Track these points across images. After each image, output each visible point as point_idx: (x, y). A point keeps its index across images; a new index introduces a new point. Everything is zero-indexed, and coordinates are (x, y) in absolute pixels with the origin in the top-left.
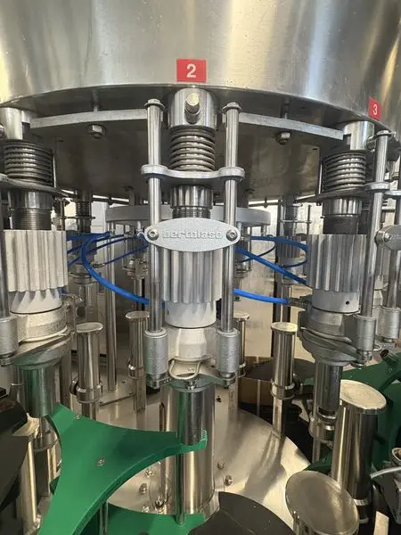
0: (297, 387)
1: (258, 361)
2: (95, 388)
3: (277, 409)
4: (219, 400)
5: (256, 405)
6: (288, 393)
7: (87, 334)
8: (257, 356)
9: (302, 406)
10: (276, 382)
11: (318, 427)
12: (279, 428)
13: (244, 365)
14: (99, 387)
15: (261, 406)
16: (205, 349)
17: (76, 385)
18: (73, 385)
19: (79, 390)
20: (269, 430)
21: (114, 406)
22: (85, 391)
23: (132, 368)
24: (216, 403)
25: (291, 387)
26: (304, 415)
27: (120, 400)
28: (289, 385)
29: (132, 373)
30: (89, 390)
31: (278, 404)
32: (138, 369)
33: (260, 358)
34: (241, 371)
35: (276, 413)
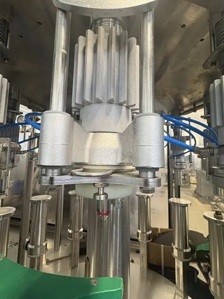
0: (193, 251)
1: (159, 232)
2: (41, 245)
3: (178, 269)
4: (132, 261)
5: (161, 266)
6: (186, 255)
7: (40, 201)
8: (159, 228)
9: (198, 269)
10: (176, 245)
11: (218, 287)
12: (182, 288)
13: (150, 232)
14: (44, 244)
15: (165, 267)
16: (120, 154)
17: (29, 242)
18: (26, 243)
19: (30, 246)
20: (173, 289)
21: (57, 263)
22: (33, 247)
23: (70, 231)
24: (131, 263)
25: (188, 250)
26: (201, 276)
27: (61, 258)
28: (186, 248)
29: (70, 235)
30: (36, 246)
31: (179, 265)
32: (74, 232)
33: (161, 229)
34: (149, 237)
35: (178, 273)
